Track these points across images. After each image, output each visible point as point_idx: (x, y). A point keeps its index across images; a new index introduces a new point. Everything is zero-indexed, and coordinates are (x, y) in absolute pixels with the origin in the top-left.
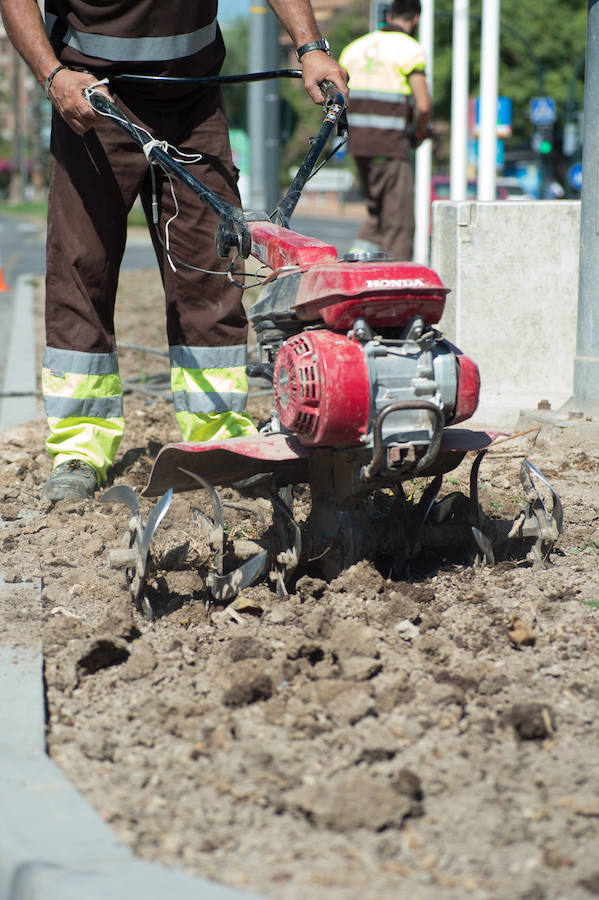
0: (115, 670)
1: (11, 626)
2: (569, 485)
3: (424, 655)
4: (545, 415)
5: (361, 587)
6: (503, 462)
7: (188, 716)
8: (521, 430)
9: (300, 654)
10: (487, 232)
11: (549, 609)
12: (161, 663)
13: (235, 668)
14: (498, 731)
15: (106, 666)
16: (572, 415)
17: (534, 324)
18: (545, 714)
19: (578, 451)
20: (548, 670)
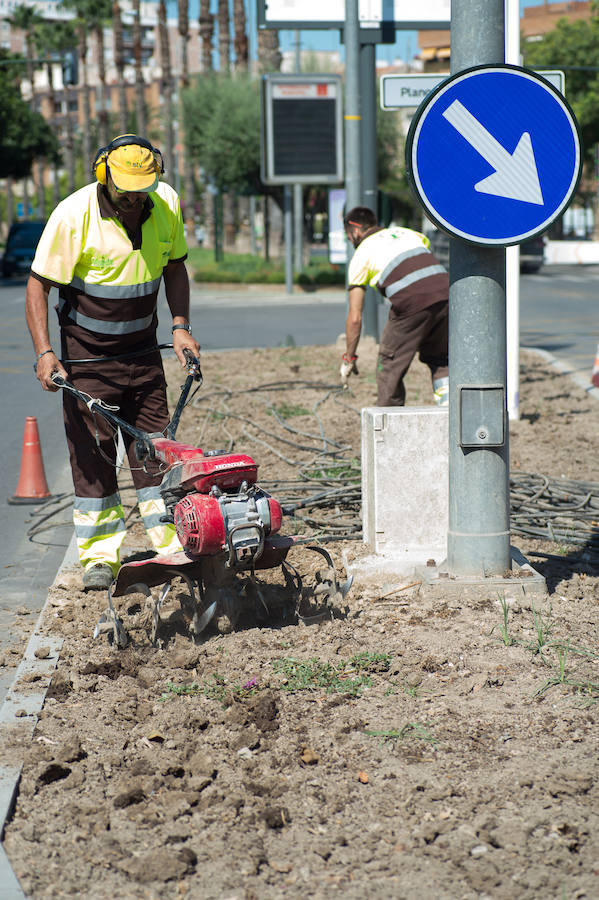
1: (8, 751)
2: (426, 630)
3: (245, 772)
4: (429, 571)
7: (88, 814)
9: (168, 773)
10: (395, 434)
11: (340, 738)
12: (88, 777)
14: (257, 823)
15: (57, 780)
16: (442, 575)
18: (283, 814)
19: (442, 602)
20: (312, 783)
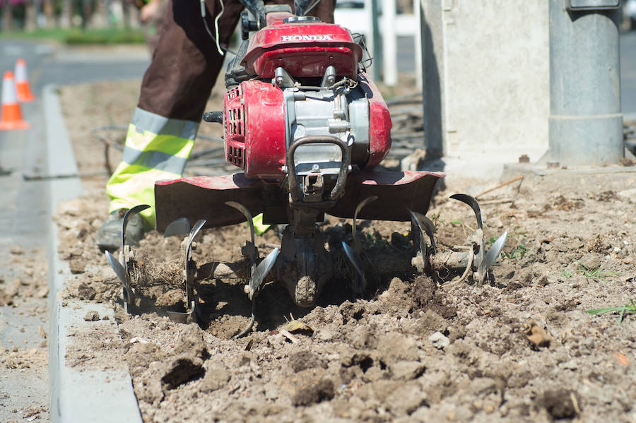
0: (194, 385)
1: (98, 354)
2: (553, 222)
3: (458, 359)
4: (525, 166)
5: (394, 308)
6: (494, 207)
7: (266, 415)
8: (505, 180)
9: (353, 363)
10: (467, 15)
11: (556, 318)
12: (234, 376)
13: (297, 377)
14: (533, 414)
15: (185, 382)
16: (550, 165)
17: (511, 92)
18: (573, 397)
19: (557, 194)
20: (566, 365)
